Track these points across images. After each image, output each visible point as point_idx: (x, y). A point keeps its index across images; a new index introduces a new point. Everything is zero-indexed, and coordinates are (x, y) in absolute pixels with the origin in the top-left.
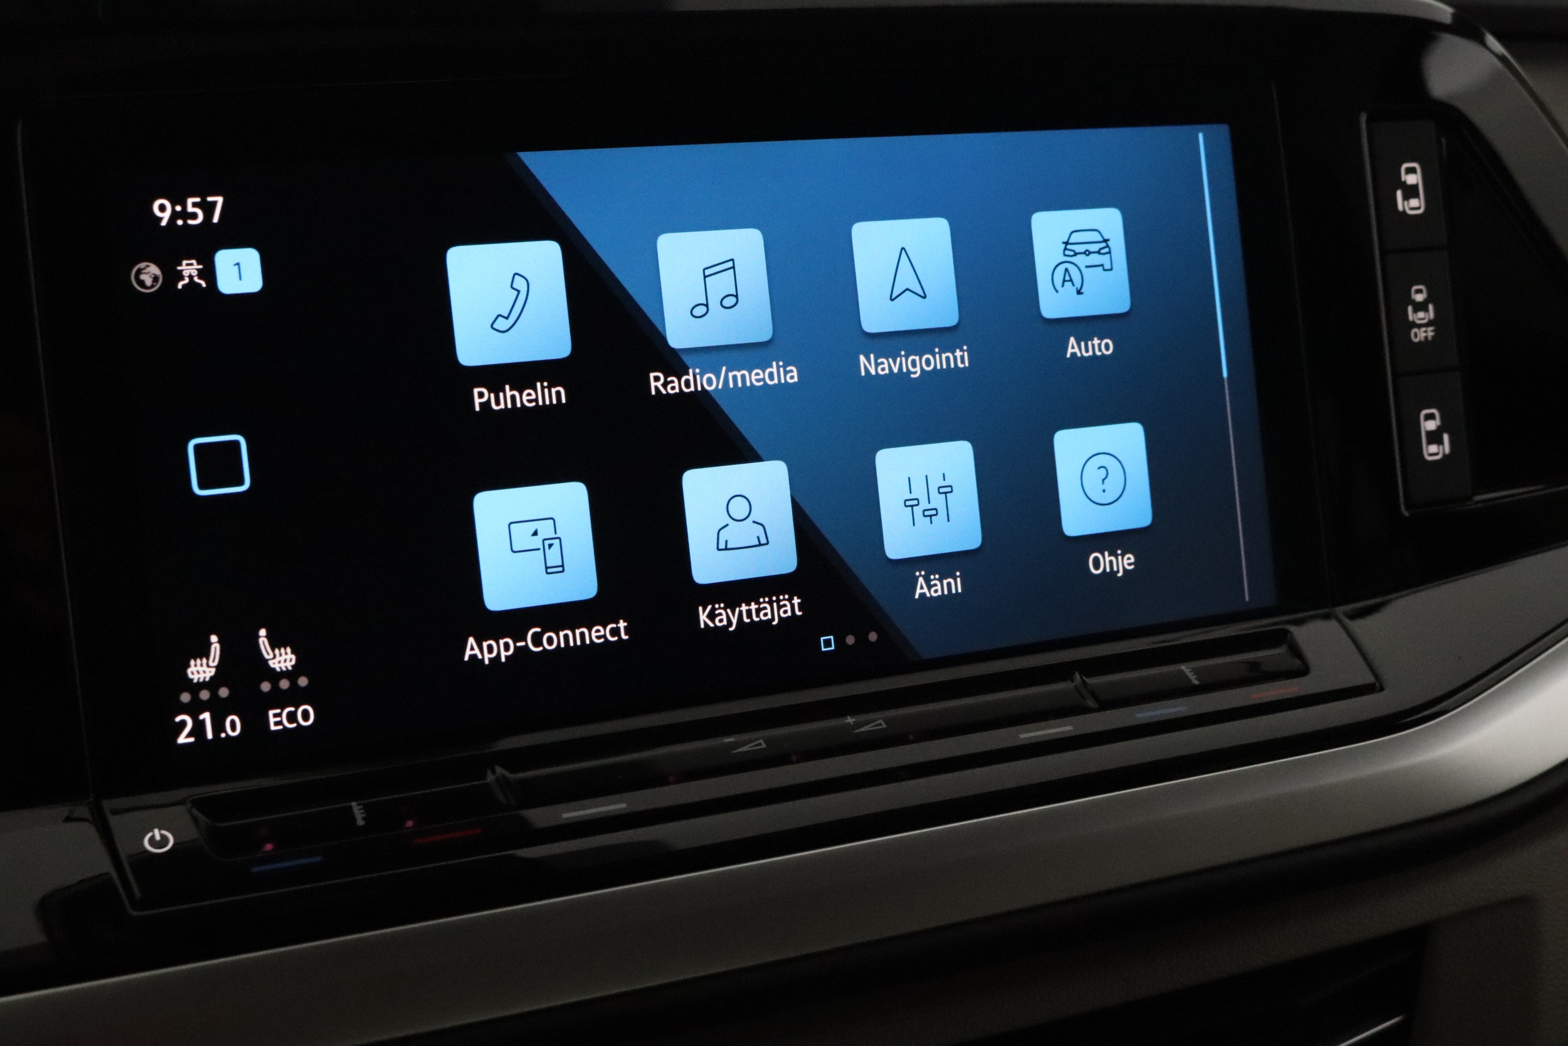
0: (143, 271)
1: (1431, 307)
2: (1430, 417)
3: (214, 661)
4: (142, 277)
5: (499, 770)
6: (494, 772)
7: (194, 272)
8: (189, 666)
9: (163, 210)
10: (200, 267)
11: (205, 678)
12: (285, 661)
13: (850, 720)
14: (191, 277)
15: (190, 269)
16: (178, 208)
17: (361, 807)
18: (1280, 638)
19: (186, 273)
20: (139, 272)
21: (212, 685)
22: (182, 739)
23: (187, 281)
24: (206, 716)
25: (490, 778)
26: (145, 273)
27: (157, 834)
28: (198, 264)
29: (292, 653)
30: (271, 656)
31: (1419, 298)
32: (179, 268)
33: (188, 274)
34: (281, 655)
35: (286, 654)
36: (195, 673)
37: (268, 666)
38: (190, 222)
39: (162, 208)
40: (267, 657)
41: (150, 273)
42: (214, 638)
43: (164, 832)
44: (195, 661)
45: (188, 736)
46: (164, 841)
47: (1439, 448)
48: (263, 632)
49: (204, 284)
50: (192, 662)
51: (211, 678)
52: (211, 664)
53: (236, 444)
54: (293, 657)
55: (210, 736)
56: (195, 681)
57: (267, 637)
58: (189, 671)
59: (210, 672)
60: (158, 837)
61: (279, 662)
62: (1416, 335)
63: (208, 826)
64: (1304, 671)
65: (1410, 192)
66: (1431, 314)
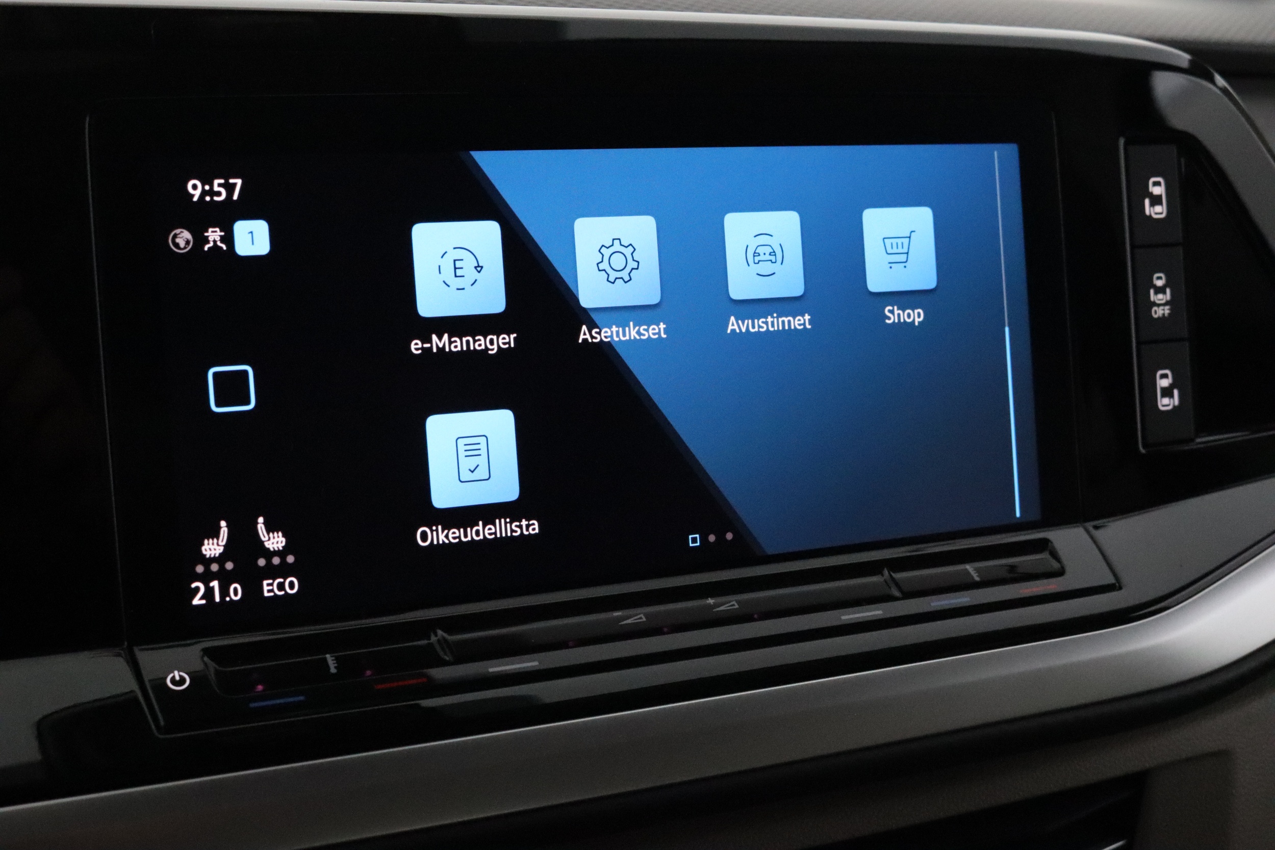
0: (178, 236)
1: (1168, 291)
2: (1164, 376)
3: (222, 541)
4: (178, 240)
5: (440, 632)
6: (436, 636)
7: (217, 238)
8: (203, 544)
9: (195, 189)
10: (223, 234)
11: (215, 554)
12: (277, 543)
13: (711, 601)
14: (215, 241)
15: (214, 235)
16: (207, 187)
17: (333, 658)
19: (211, 238)
20: (175, 236)
21: (221, 559)
22: (196, 601)
23: (211, 244)
24: (215, 584)
25: (433, 639)
26: (180, 238)
27: (177, 675)
28: (221, 231)
29: (283, 536)
30: (267, 538)
31: (1159, 283)
32: (206, 234)
33: (213, 239)
34: (274, 538)
35: (278, 537)
36: (208, 550)
37: (264, 546)
38: (216, 198)
39: (195, 187)
40: (263, 539)
41: (183, 237)
42: (223, 524)
43: (182, 674)
44: (208, 540)
45: (201, 599)
46: (182, 681)
47: (1170, 401)
48: (261, 520)
49: (225, 248)
50: (206, 542)
51: (220, 554)
52: (220, 543)
53: (245, 373)
54: (284, 540)
55: (217, 599)
56: (208, 556)
57: (264, 523)
58: (203, 548)
59: (219, 550)
60: (177, 678)
61: (273, 543)
62: (1156, 312)
63: (216, 670)
64: (1061, 573)
65: (1156, 200)
66: (1168, 296)
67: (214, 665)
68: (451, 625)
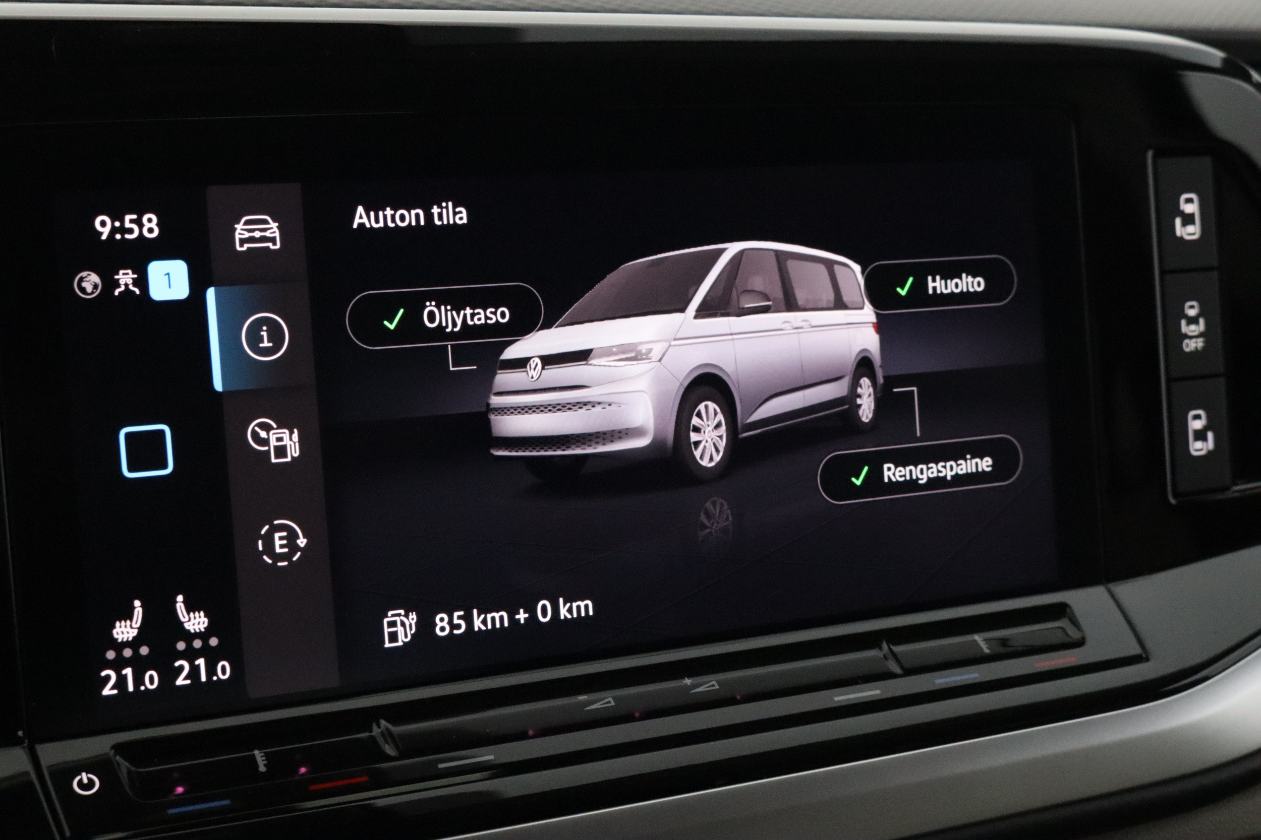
0: (85, 280)
1: (1202, 321)
2: (1197, 417)
3: (136, 623)
4: (84, 284)
5: (384, 724)
6: (379, 727)
7: (129, 281)
8: (114, 627)
9: (103, 225)
10: (135, 276)
11: (128, 638)
12: (199, 623)
13: (687, 681)
14: (126, 285)
15: (126, 277)
16: (117, 224)
17: (263, 754)
18: (1060, 611)
19: (122, 281)
21: (134, 644)
22: (107, 691)
23: (123, 288)
24: (128, 672)
25: (376, 731)
26: (86, 281)
27: (84, 777)
28: (133, 273)
29: (205, 617)
30: (187, 619)
31: (1192, 313)
32: (116, 277)
33: (124, 283)
34: (195, 618)
35: (200, 617)
36: (120, 633)
37: (183, 627)
38: (127, 236)
39: (103, 224)
40: (183, 619)
41: (91, 281)
42: (137, 603)
43: (90, 776)
44: (120, 622)
45: (112, 688)
46: (91, 784)
47: (1203, 445)
48: (180, 598)
49: (137, 291)
50: (118, 624)
51: (134, 638)
52: (134, 625)
53: (162, 432)
54: (206, 620)
55: (131, 688)
56: (120, 640)
57: (184, 602)
58: (115, 632)
59: (133, 633)
60: (85, 781)
61: (194, 625)
62: (1187, 345)
63: (129, 772)
64: (1081, 643)
65: (1188, 220)
66: (1201, 326)
67: (127, 764)
68: (397, 713)
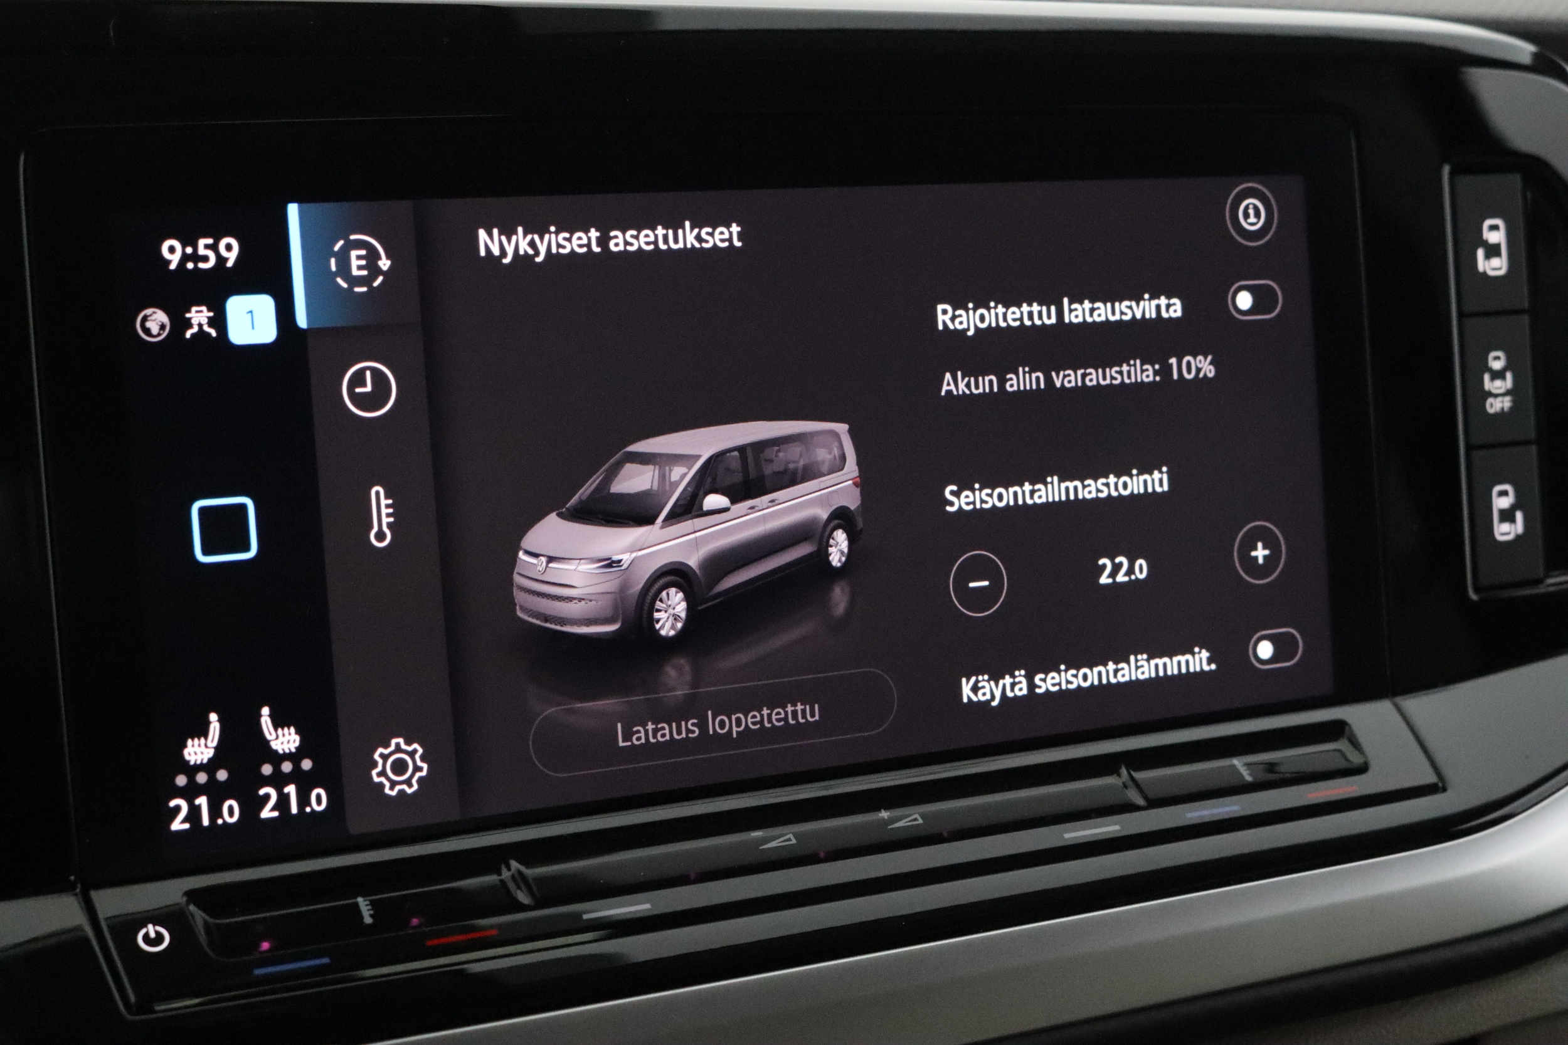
0: (149, 318)
1: (1509, 375)
2: (1504, 493)
3: (212, 741)
4: (148, 324)
5: (514, 864)
6: (509, 869)
7: (204, 320)
8: (185, 746)
9: (172, 252)
10: (211, 314)
11: (202, 760)
12: (288, 742)
13: (884, 814)
14: (200, 325)
15: (199, 316)
16: (189, 250)
17: (368, 902)
18: (1339, 730)
19: (195, 321)
20: (145, 319)
21: (210, 767)
22: (177, 825)
23: (195, 329)
24: (202, 801)
25: (506, 874)
26: (151, 320)
27: (151, 930)
28: (209, 310)
29: (296, 733)
30: (274, 736)
31: (1497, 365)
32: (188, 315)
33: (197, 322)
34: (284, 735)
35: (290, 734)
36: (193, 754)
37: (269, 747)
38: (201, 265)
39: (172, 250)
40: (268, 737)
41: (156, 320)
42: (213, 717)
43: (159, 928)
44: (193, 740)
45: (183, 822)
46: (159, 939)
47: (1510, 528)
48: (265, 711)
49: (213, 333)
50: (190, 742)
51: (210, 760)
52: (209, 744)
53: (243, 507)
54: (297, 738)
55: (206, 822)
56: (192, 763)
57: (271, 716)
58: (186, 752)
59: (208, 753)
60: (152, 935)
61: (282, 743)
62: (1492, 405)
63: (206, 923)
64: (1362, 769)
65: (1493, 251)
66: (1509, 382)
67: (204, 915)
68: (531, 852)
